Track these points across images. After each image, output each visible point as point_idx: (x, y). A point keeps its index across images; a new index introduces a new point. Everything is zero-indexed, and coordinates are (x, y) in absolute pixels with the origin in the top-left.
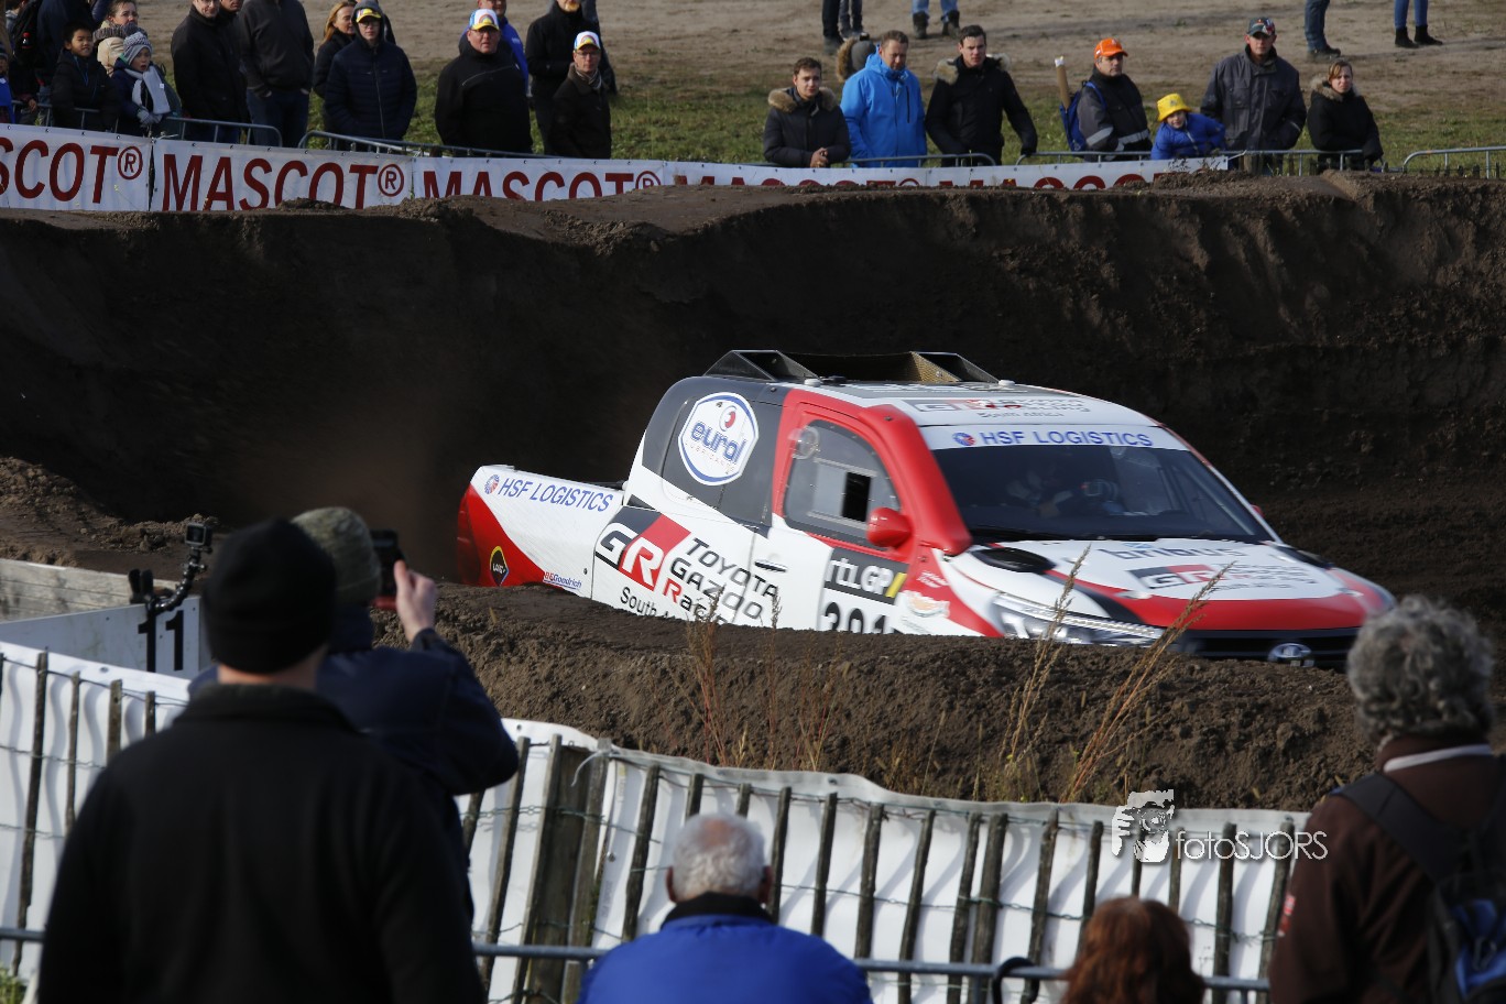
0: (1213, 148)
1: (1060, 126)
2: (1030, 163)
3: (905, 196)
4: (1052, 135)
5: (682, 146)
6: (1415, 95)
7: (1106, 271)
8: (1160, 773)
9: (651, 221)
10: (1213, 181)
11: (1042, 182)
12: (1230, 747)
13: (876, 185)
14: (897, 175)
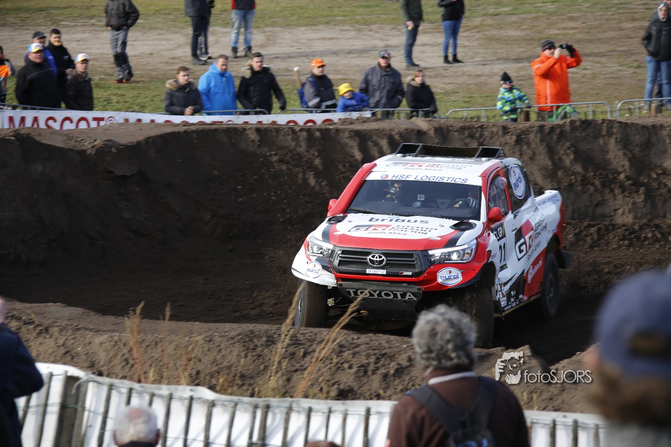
0: (364, 107)
1: (297, 97)
2: (284, 113)
3: (228, 128)
4: (293, 101)
5: (127, 105)
6: (452, 85)
7: (317, 162)
8: (339, 385)
9: (112, 138)
10: (364, 122)
11: (289, 122)
12: (370, 373)
13: (214, 123)
14: (224, 119)
